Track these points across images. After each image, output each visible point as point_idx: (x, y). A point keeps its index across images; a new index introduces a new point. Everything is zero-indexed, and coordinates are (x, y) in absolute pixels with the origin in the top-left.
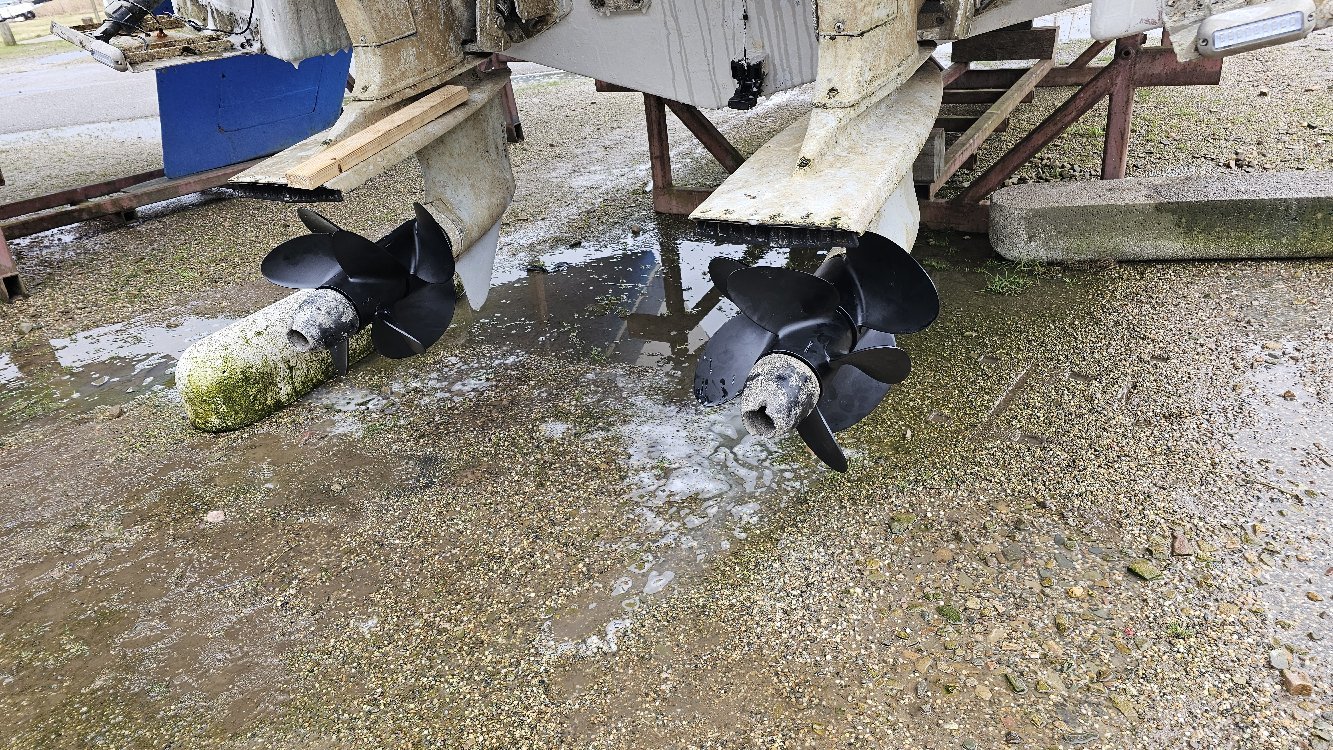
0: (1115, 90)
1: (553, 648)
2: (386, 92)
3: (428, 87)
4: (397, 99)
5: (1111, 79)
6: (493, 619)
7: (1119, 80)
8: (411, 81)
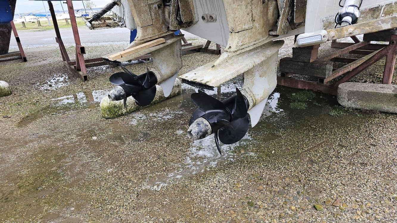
0: (388, 54)
1: (146, 186)
2: (142, 38)
3: (154, 38)
4: (145, 40)
5: (387, 50)
6: (137, 176)
7: (390, 51)
8: (150, 36)
